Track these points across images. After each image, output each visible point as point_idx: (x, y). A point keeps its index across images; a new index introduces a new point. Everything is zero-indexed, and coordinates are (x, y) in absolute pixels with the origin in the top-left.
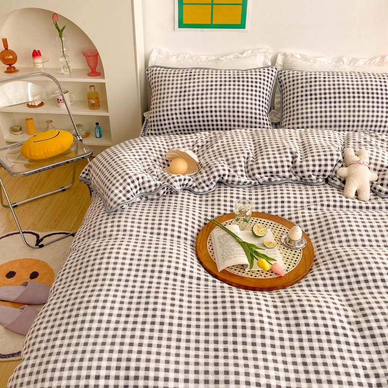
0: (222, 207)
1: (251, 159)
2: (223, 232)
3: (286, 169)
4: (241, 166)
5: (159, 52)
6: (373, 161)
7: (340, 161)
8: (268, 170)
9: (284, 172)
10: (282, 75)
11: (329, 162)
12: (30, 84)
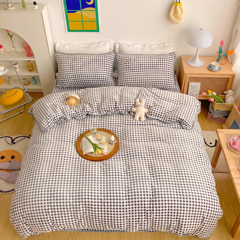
1: (99, 104)
2: (86, 139)
4: (95, 108)
5: (60, 43)
6: (146, 104)
7: (133, 105)
8: (106, 109)
9: (112, 110)
10: (117, 56)
11: (129, 106)
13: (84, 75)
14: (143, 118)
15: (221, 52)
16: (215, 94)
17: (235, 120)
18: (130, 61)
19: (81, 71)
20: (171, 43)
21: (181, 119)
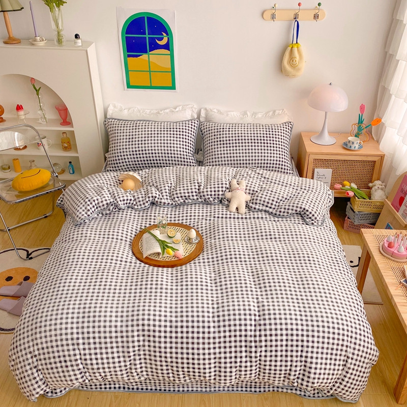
0: (152, 220)
1: (173, 187)
3: (194, 194)
4: (166, 192)
5: (115, 107)
6: (248, 188)
7: (228, 188)
8: (183, 195)
9: (193, 196)
10: (202, 126)
11: (220, 189)
12: (16, 134)
13: (150, 152)
14: (243, 209)
15: (362, 122)
16: (354, 186)
17: (388, 225)
18: (223, 131)
19: (145, 144)
20: (285, 110)
21: (304, 209)
